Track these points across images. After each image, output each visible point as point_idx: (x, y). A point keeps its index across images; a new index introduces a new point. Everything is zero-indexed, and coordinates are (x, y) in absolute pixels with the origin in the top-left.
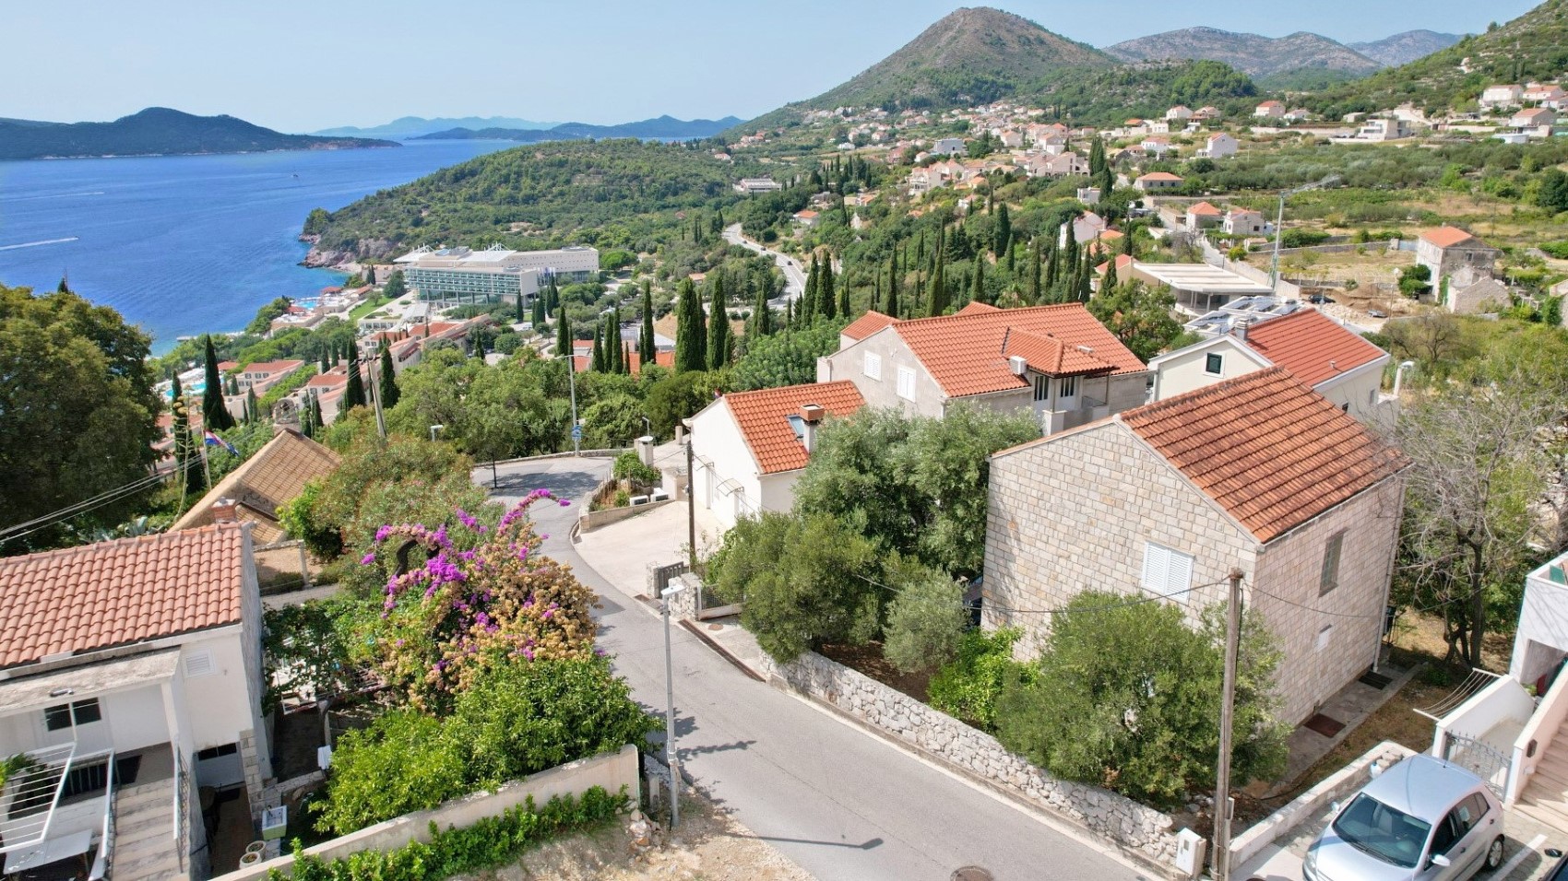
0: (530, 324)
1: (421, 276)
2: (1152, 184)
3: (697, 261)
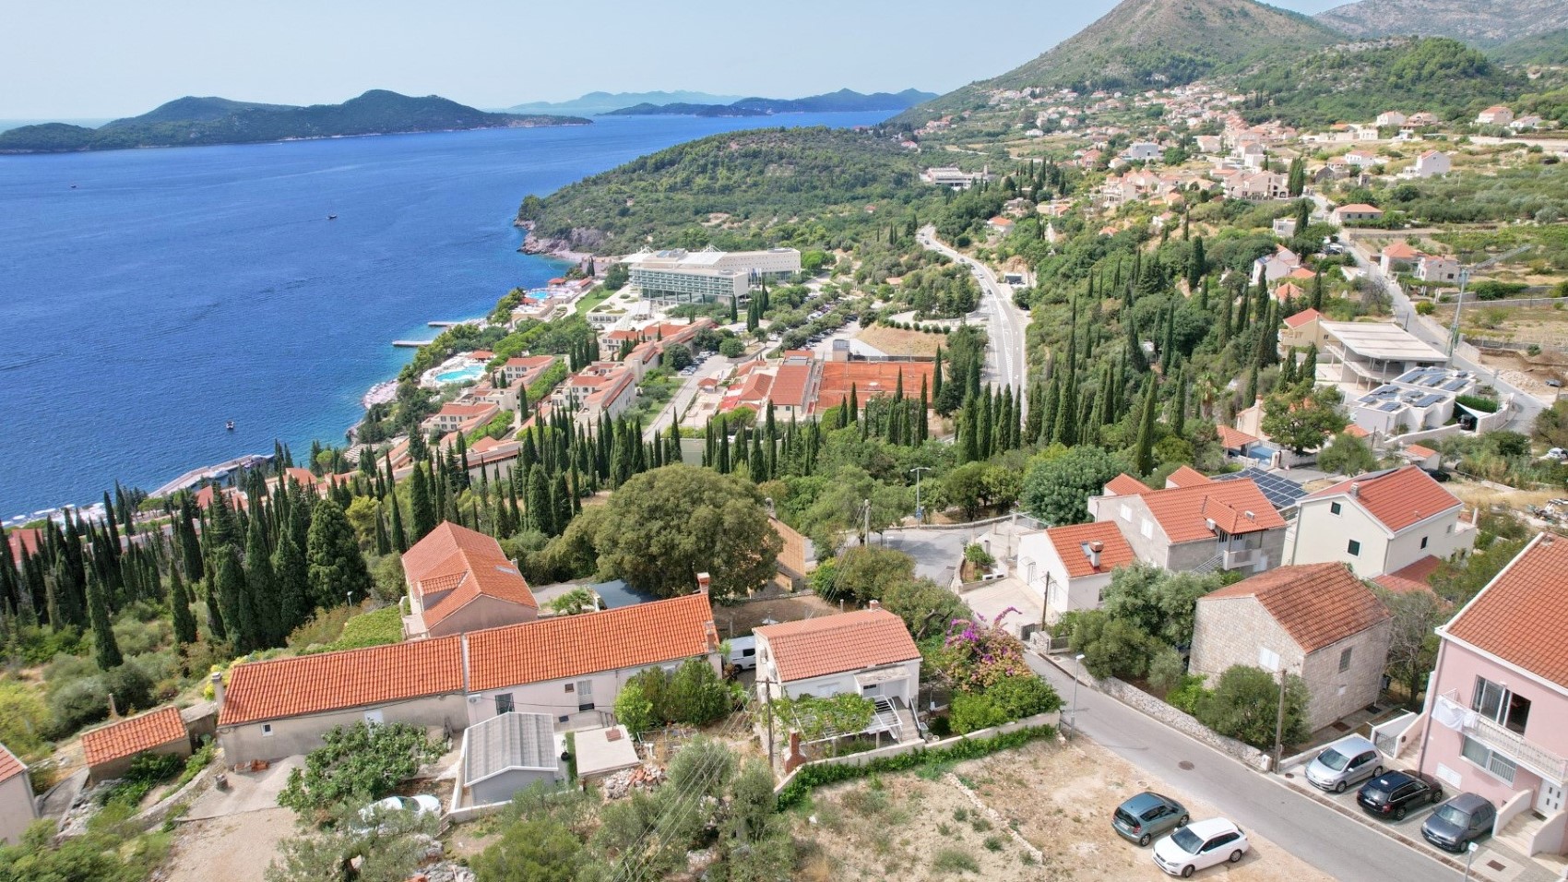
0: (744, 325)
1: (642, 276)
2: (1349, 216)
3: (893, 266)
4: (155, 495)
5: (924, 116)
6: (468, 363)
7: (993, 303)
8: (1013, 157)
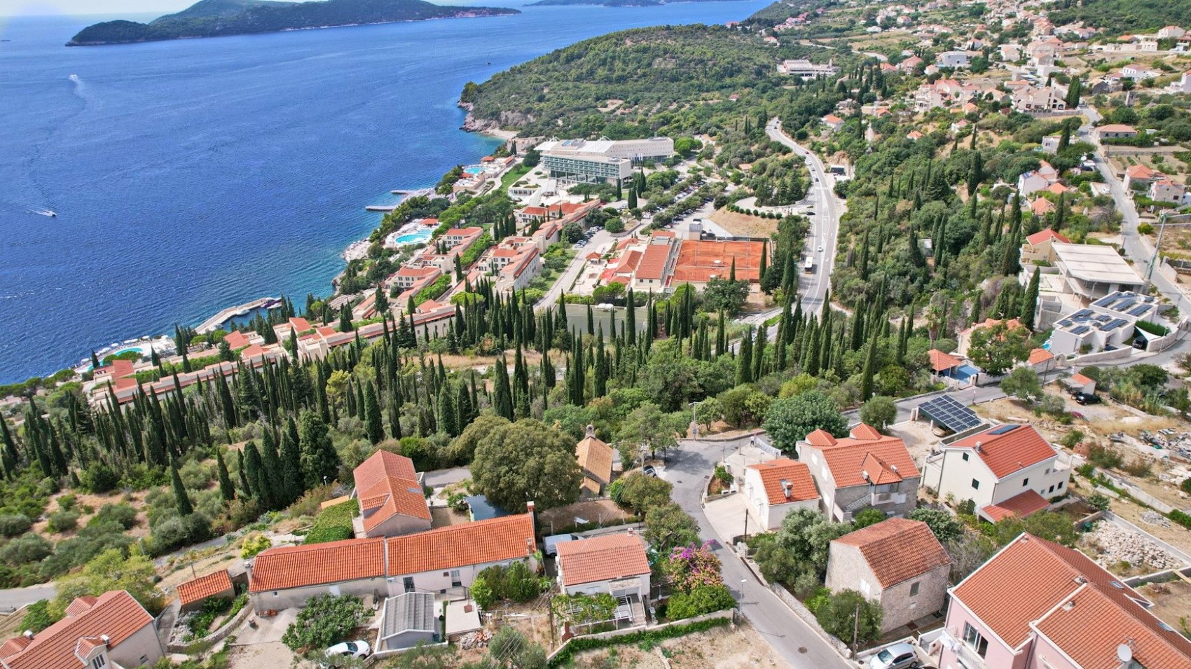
0: (626, 203)
1: (552, 161)
2: (1107, 135)
3: (746, 154)
4: (201, 330)
5: (786, 11)
6: (420, 227)
7: (819, 192)
8: (855, 51)
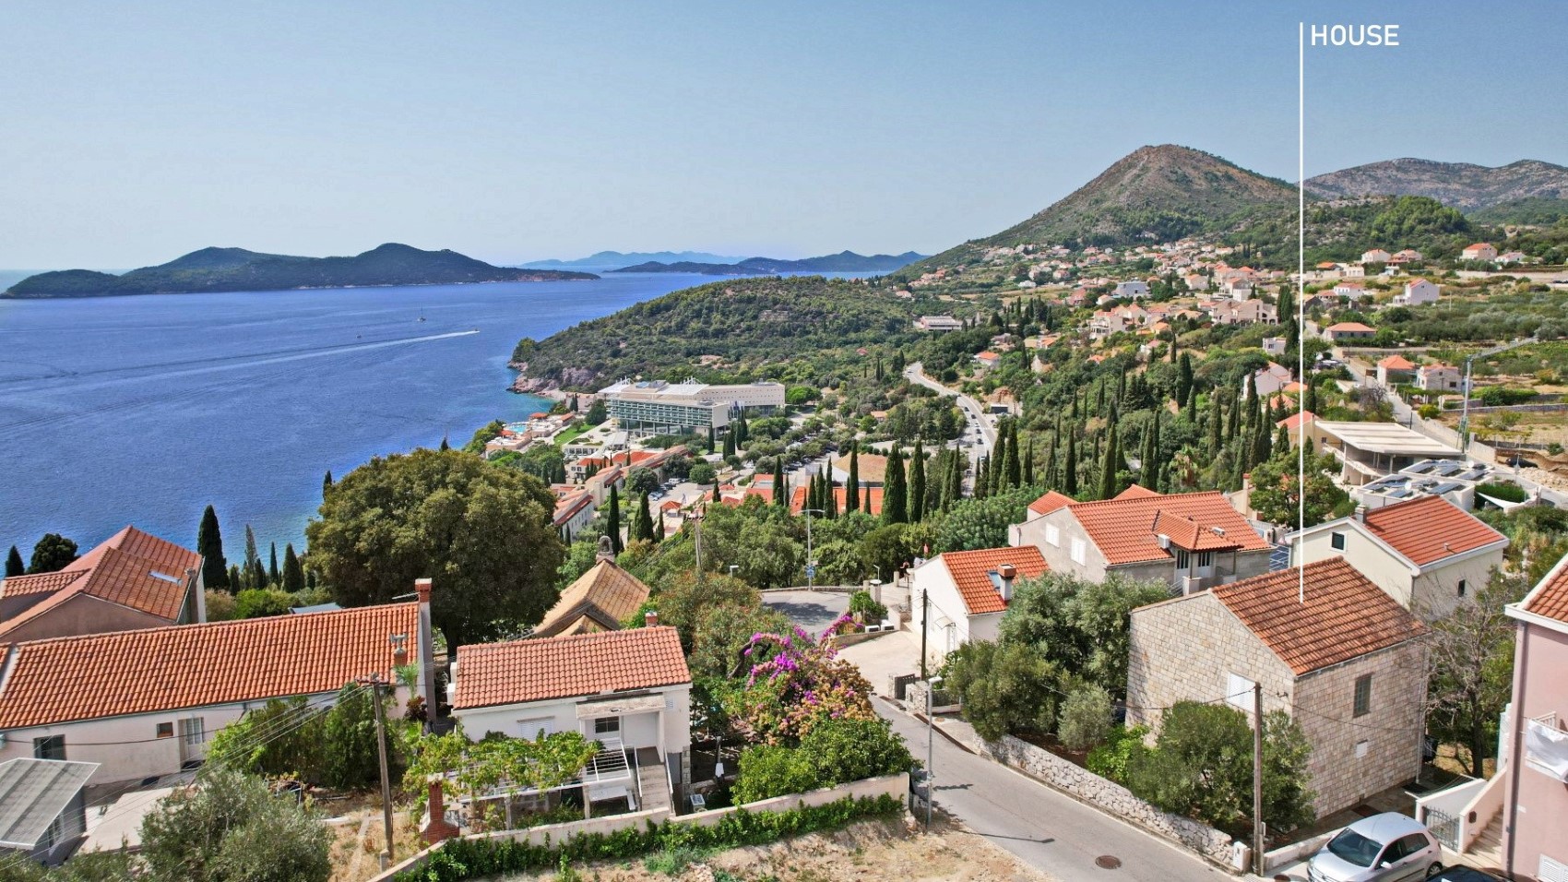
0: (721, 455)
1: (621, 406)
2: (1341, 334)
3: (878, 399)
5: (919, 270)
7: (977, 432)
